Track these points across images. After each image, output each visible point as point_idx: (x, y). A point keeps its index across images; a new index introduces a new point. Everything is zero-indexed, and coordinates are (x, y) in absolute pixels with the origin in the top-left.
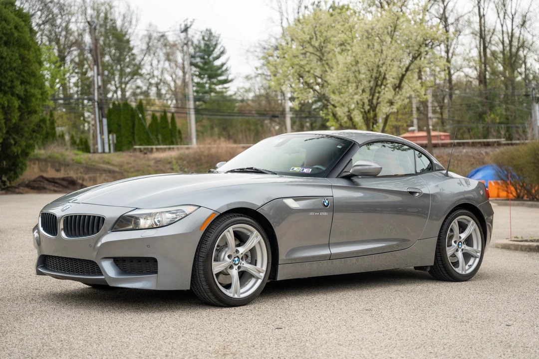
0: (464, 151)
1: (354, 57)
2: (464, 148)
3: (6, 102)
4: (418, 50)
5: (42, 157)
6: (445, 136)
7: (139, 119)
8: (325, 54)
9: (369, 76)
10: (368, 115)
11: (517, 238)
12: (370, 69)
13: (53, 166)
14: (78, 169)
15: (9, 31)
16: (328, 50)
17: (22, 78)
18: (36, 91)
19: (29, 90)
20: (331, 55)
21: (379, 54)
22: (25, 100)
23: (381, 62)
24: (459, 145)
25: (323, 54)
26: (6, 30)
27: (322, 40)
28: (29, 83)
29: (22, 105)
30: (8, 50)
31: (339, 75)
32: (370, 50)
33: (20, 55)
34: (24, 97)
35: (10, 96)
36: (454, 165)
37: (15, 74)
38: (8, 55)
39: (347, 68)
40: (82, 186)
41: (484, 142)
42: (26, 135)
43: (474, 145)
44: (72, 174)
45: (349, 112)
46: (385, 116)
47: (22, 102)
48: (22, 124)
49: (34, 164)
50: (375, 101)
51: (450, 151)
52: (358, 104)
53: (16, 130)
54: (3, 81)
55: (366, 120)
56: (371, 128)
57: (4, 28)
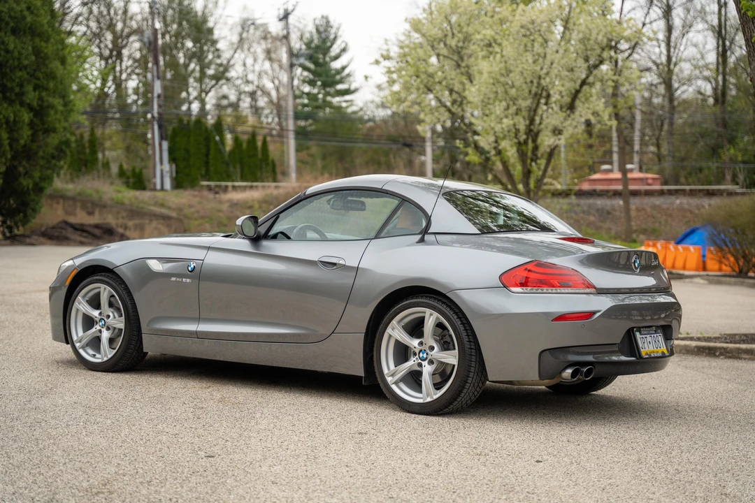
0: (678, 202)
1: (506, 62)
2: (677, 198)
3: (12, 115)
4: (600, 56)
5: (69, 194)
6: (653, 179)
7: (216, 143)
8: (465, 58)
9: (527, 91)
10: (524, 148)
12: (528, 80)
13: (84, 207)
14: (118, 213)
15: (18, 15)
16: (469, 52)
17: (37, 82)
18: (57, 101)
19: (45, 99)
20: (472, 60)
21: (541, 60)
22: (40, 112)
23: (545, 71)
24: (670, 193)
25: (462, 59)
26: (15, 13)
27: (461, 36)
28: (47, 89)
29: (35, 120)
30: (17, 41)
31: (482, 89)
32: (528, 54)
33: (33, 48)
34: (38, 108)
35: (18, 107)
36: (660, 222)
37: (26, 76)
38: (15, 48)
39: (494, 78)
40: (123, 238)
41: (708, 190)
42: (42, 162)
43: (692, 193)
44: (111, 220)
45: (496, 142)
46: (548, 150)
47: (35, 116)
49: (58, 203)
50: (535, 128)
51: (657, 201)
52: (509, 131)
53: (27, 154)
54: (9, 85)
55: (522, 155)
56: (529, 167)
57: (11, 9)
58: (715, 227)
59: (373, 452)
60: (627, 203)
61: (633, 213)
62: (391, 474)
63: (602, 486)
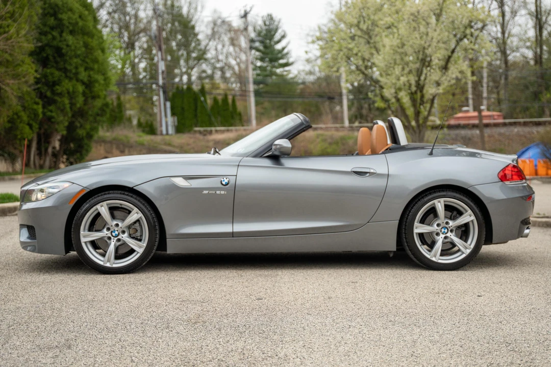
0: (517, 130)
1: (401, 39)
2: (515, 128)
3: (71, 88)
4: (464, 32)
5: (107, 139)
6: (498, 116)
7: (201, 102)
8: (373, 37)
9: (416, 58)
10: (415, 96)
11: (539, 214)
12: (417, 50)
13: (118, 148)
14: (140, 151)
15: (74, 21)
16: (375, 33)
17: (86, 65)
18: (100, 78)
19: (92, 76)
20: (378, 38)
21: (425, 37)
22: (89, 85)
23: (427, 44)
24: (511, 124)
25: (370, 37)
26: (72, 20)
27: (370, 22)
28: (92, 69)
29: (86, 90)
30: (74, 39)
31: (386, 57)
32: (415, 32)
33: (84, 43)
34: (87, 82)
35: (74, 82)
36: (505, 144)
37: (80, 62)
38: (73, 43)
39: (393, 50)
41: (535, 122)
42: (91, 119)
43: (525, 124)
45: (396, 93)
46: (431, 97)
47: (86, 88)
48: (86, 108)
49: (101, 146)
50: (421, 83)
51: (503, 130)
52: (405, 85)
53: (81, 113)
54: (69, 67)
55: (413, 101)
56: (418, 108)
57: (69, 18)
58: (545, 146)
59: (367, 294)
60: (482, 132)
61: (486, 139)
62: (384, 306)
63: (529, 310)
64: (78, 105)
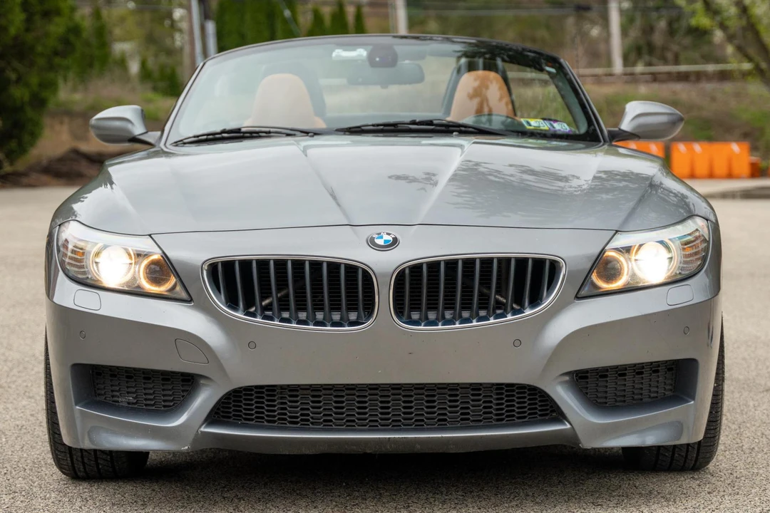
5: (76, 108)
42: (41, 62)
48: (29, 37)
49: (62, 123)
64: (13, 31)
